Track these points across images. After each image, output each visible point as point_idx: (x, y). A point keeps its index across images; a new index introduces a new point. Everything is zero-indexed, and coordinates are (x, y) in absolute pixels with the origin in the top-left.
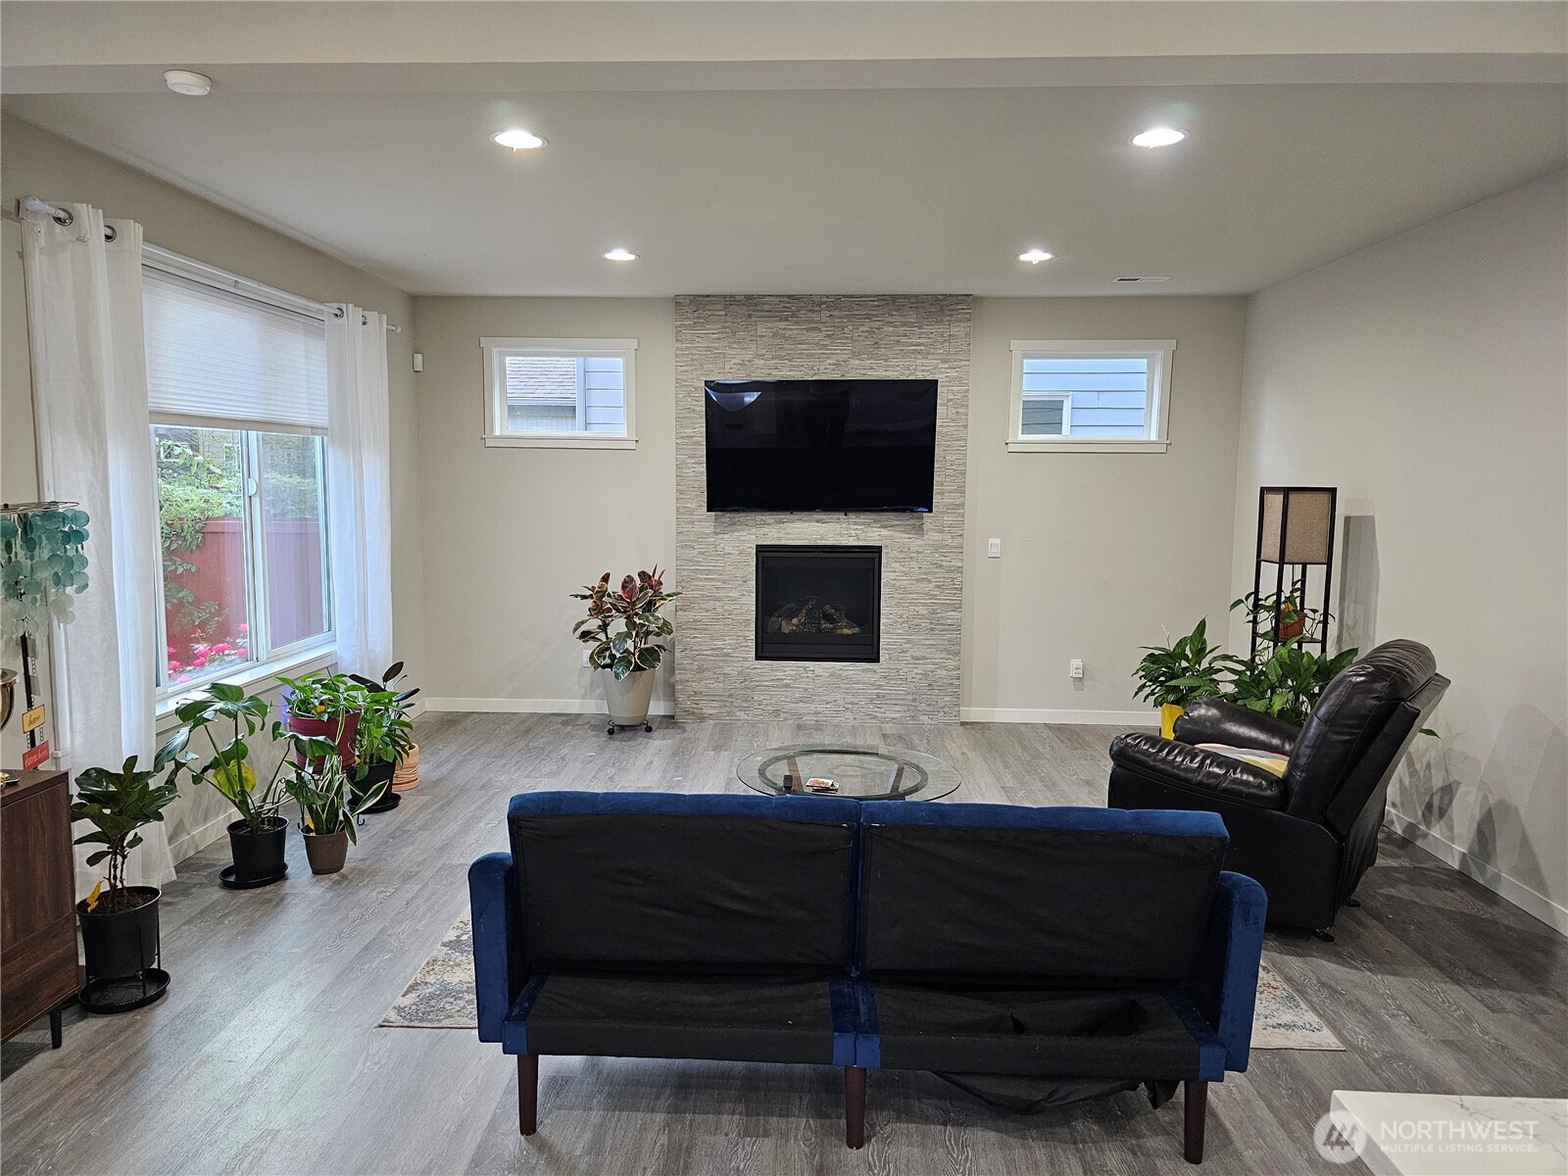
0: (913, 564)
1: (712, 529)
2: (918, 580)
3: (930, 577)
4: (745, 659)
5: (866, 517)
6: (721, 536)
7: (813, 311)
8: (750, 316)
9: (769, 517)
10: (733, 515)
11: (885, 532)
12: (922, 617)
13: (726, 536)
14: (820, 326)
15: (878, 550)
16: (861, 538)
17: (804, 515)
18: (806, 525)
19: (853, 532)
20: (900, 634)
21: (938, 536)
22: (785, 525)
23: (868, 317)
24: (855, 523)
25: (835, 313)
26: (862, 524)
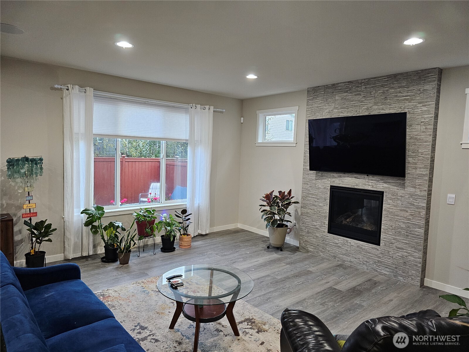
0: (399, 202)
1: (314, 178)
2: (401, 210)
3: (407, 209)
4: (324, 232)
5: (377, 178)
6: (318, 181)
7: (358, 87)
8: (333, 92)
9: (335, 175)
10: (322, 173)
11: (385, 185)
12: (402, 228)
13: (319, 181)
14: (361, 93)
15: (382, 193)
16: (374, 186)
17: (349, 175)
18: (350, 179)
19: (371, 184)
20: (390, 235)
21: (412, 190)
22: (342, 178)
23: (382, 86)
24: (372, 180)
25: (368, 86)
26: (375, 180)
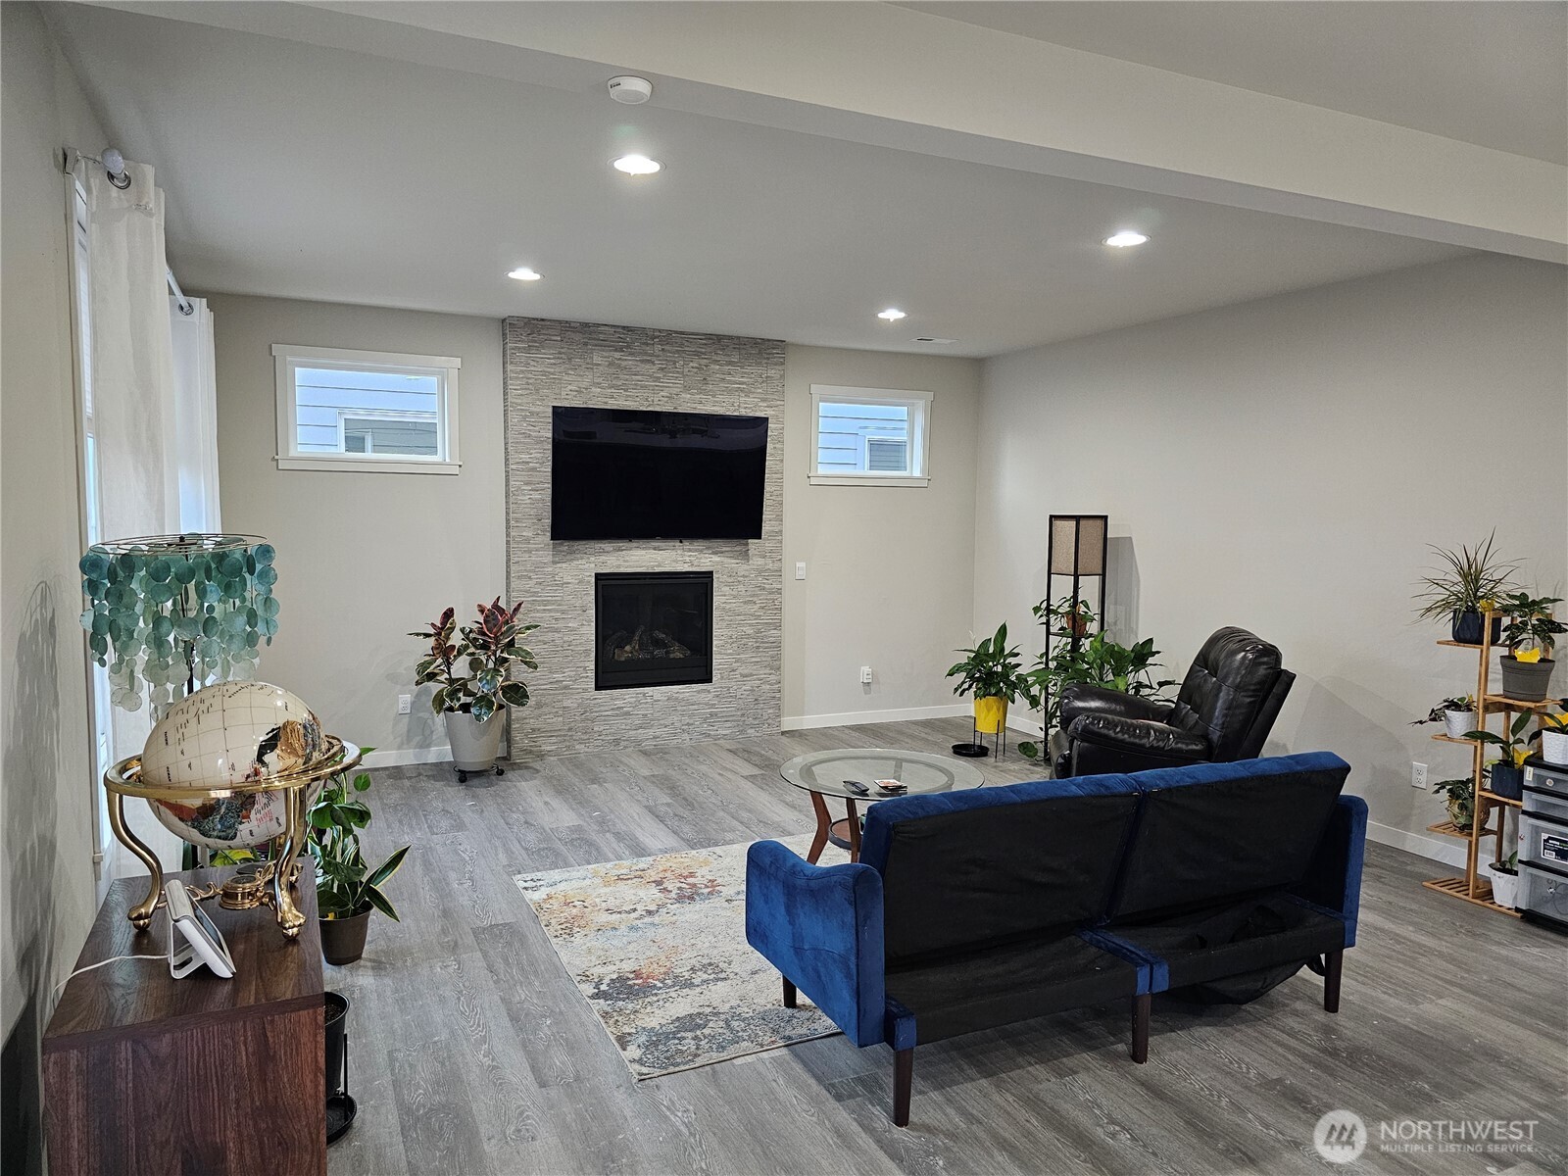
0: (741, 588)
1: (550, 558)
2: (745, 603)
3: (755, 599)
4: (585, 690)
5: (699, 544)
6: (559, 565)
7: (647, 344)
8: (586, 344)
9: (607, 546)
10: (571, 543)
11: (716, 558)
12: (748, 636)
13: (564, 565)
14: (653, 359)
15: (710, 575)
16: (695, 564)
17: (642, 543)
18: (643, 552)
19: (688, 559)
20: (730, 654)
21: (761, 561)
22: (624, 552)
23: (698, 354)
24: (690, 550)
25: (667, 347)
26: (696, 551)
